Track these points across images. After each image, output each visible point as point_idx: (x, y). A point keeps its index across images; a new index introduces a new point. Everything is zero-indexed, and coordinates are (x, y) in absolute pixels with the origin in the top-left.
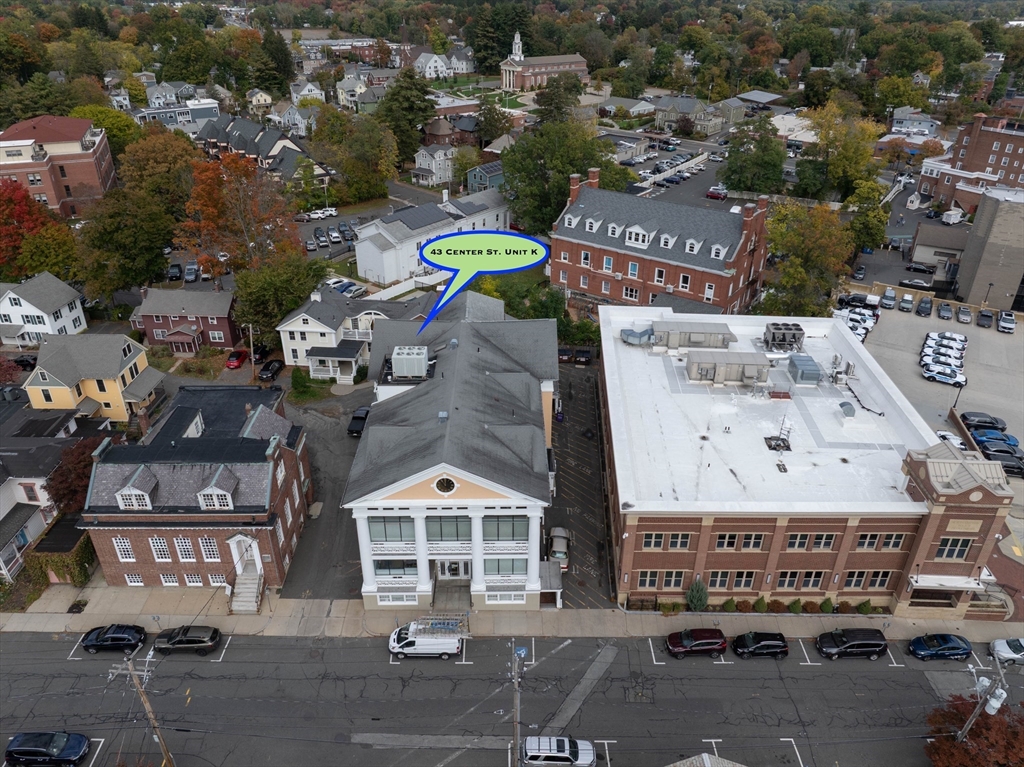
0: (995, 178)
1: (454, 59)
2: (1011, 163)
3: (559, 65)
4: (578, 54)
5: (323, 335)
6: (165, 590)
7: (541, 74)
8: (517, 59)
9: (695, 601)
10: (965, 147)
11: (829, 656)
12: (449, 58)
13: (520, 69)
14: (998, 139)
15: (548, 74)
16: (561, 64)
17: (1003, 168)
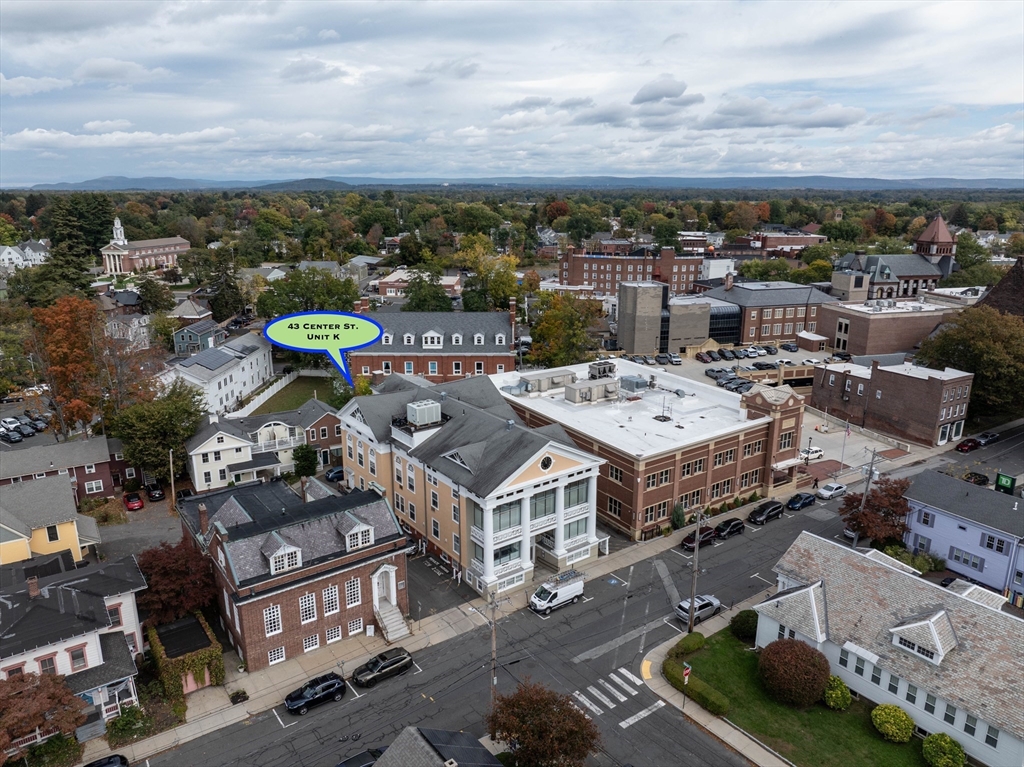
0: (591, 288)
1: (28, 250)
2: (599, 276)
3: (164, 247)
4: (179, 237)
5: (238, 450)
6: (308, 655)
7: (147, 256)
8: (121, 243)
9: (676, 524)
10: (566, 270)
11: (762, 523)
12: (23, 249)
13: (126, 253)
14: (586, 262)
15: (155, 256)
16: (166, 246)
17: (594, 281)
